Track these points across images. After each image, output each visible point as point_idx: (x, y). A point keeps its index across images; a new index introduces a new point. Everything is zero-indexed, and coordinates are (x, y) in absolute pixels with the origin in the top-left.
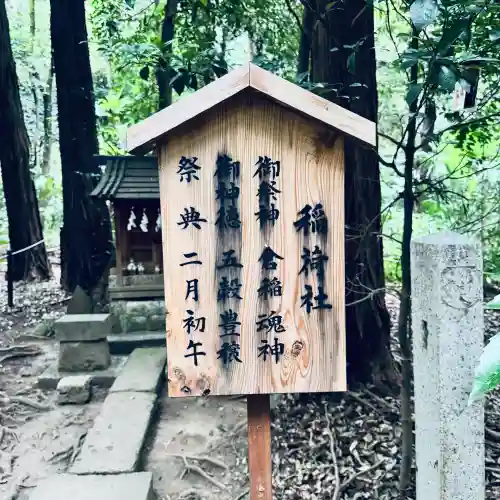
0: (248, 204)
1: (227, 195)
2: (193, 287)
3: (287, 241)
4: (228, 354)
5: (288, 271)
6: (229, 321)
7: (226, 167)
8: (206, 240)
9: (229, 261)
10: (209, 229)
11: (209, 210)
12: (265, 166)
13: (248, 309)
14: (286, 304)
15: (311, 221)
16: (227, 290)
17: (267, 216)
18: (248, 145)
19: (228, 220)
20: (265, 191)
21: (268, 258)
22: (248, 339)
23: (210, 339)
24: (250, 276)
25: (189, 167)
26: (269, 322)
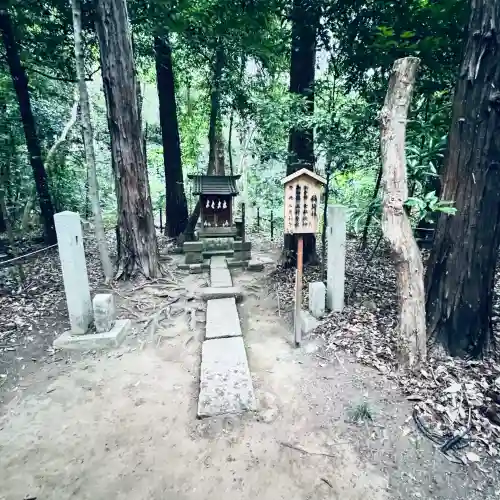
0: (302, 195)
1: (298, 193)
2: (290, 211)
3: (309, 202)
4: (296, 225)
5: (309, 208)
6: (297, 219)
7: (298, 187)
8: (293, 202)
9: (298, 206)
10: (294, 200)
11: (294, 196)
12: (305, 188)
13: (301, 216)
14: (308, 215)
15: (314, 199)
16: (297, 212)
17: (305, 197)
18: (302, 183)
19: (298, 198)
20: (305, 192)
21: (305, 206)
22: (300, 221)
23: (294, 222)
24: (302, 209)
25: (291, 187)
26: (304, 219)
